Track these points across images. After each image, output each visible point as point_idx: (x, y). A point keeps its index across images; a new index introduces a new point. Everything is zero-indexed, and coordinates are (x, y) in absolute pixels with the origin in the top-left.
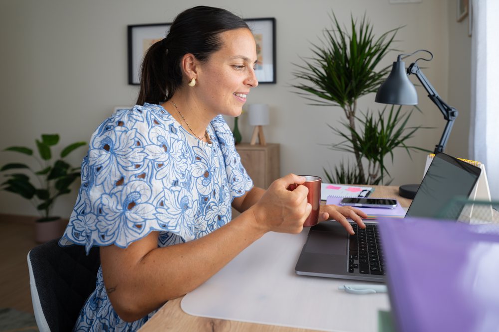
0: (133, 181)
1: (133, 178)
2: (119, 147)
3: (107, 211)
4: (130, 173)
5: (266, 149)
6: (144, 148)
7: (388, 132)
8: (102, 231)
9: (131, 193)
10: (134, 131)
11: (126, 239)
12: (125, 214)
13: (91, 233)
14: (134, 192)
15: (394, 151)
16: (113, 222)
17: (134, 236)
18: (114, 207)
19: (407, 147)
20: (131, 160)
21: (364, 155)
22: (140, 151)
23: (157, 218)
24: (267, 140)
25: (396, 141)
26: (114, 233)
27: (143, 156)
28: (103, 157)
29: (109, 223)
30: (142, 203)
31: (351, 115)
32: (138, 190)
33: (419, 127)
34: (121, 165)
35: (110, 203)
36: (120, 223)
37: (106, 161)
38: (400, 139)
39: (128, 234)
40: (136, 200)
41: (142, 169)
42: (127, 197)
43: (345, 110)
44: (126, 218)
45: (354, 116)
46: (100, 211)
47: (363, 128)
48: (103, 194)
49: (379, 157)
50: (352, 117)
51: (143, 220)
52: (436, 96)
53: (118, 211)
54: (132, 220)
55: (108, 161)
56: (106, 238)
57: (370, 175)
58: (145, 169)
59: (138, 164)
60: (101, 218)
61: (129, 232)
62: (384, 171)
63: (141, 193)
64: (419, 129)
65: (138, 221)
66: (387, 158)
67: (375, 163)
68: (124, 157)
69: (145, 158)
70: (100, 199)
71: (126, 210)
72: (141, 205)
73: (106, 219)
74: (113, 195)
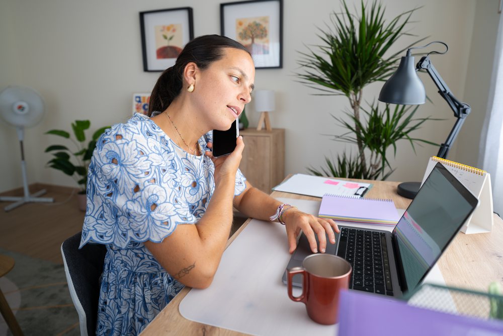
0: (147, 186)
1: (147, 183)
2: (124, 159)
3: (134, 214)
4: (143, 180)
5: (271, 135)
6: (148, 156)
7: (394, 123)
8: (135, 230)
9: (149, 197)
10: (134, 142)
11: (159, 236)
12: (151, 216)
13: (127, 231)
14: (152, 195)
15: (397, 143)
16: (142, 223)
17: (164, 232)
18: (139, 211)
19: (411, 140)
20: (140, 168)
21: (367, 146)
22: (145, 159)
23: (177, 213)
24: (272, 125)
25: (400, 133)
26: (146, 232)
27: (149, 163)
28: (115, 170)
29: (139, 223)
30: (162, 203)
31: (355, 105)
32: (154, 193)
33: (427, 119)
34: (132, 174)
35: (134, 208)
36: (148, 223)
37: (118, 173)
38: (404, 130)
39: (159, 231)
40: (156, 201)
41: (152, 175)
42: (148, 201)
43: (350, 99)
44: (153, 218)
45: (358, 105)
46: (129, 214)
47: (368, 118)
48: (127, 201)
49: (382, 149)
50: (357, 107)
51: (167, 217)
52: (447, 92)
53: (143, 214)
54: (158, 219)
55: (120, 173)
56: (140, 235)
57: (371, 165)
58: (153, 175)
59: (147, 171)
60: (131, 220)
61: (159, 230)
62: (386, 163)
63: (158, 194)
64: (427, 121)
65: (163, 219)
66: (390, 149)
67: (377, 153)
68: (132, 166)
69: (151, 165)
70: (125, 206)
71: (151, 212)
72: (161, 205)
73: (136, 221)
74: (136, 201)
